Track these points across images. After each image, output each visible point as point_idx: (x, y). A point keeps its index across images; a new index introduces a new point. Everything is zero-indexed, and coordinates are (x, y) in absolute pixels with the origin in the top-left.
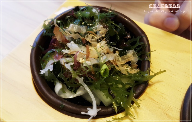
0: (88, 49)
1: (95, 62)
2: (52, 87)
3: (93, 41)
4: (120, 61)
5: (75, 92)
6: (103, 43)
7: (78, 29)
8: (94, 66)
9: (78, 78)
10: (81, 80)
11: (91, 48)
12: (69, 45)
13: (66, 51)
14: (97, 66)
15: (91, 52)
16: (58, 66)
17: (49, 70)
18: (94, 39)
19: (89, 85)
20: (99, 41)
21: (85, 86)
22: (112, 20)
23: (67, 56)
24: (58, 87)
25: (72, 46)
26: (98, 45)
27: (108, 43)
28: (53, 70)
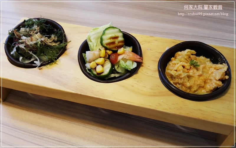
0: (31, 38)
1: (35, 42)
2: (18, 60)
3: (34, 34)
4: (49, 41)
5: (30, 60)
6: (39, 33)
7: (25, 29)
8: (35, 44)
9: (29, 52)
10: (31, 53)
11: (32, 37)
12: (22, 38)
13: (20, 41)
14: (36, 44)
15: (33, 39)
16: (18, 49)
17: (15, 52)
18: (34, 33)
19: (35, 54)
20: (37, 33)
21: (34, 55)
22: (44, 23)
23: (22, 43)
24: (21, 58)
25: (24, 38)
26: (36, 35)
27: (41, 34)
28: (16, 51)
